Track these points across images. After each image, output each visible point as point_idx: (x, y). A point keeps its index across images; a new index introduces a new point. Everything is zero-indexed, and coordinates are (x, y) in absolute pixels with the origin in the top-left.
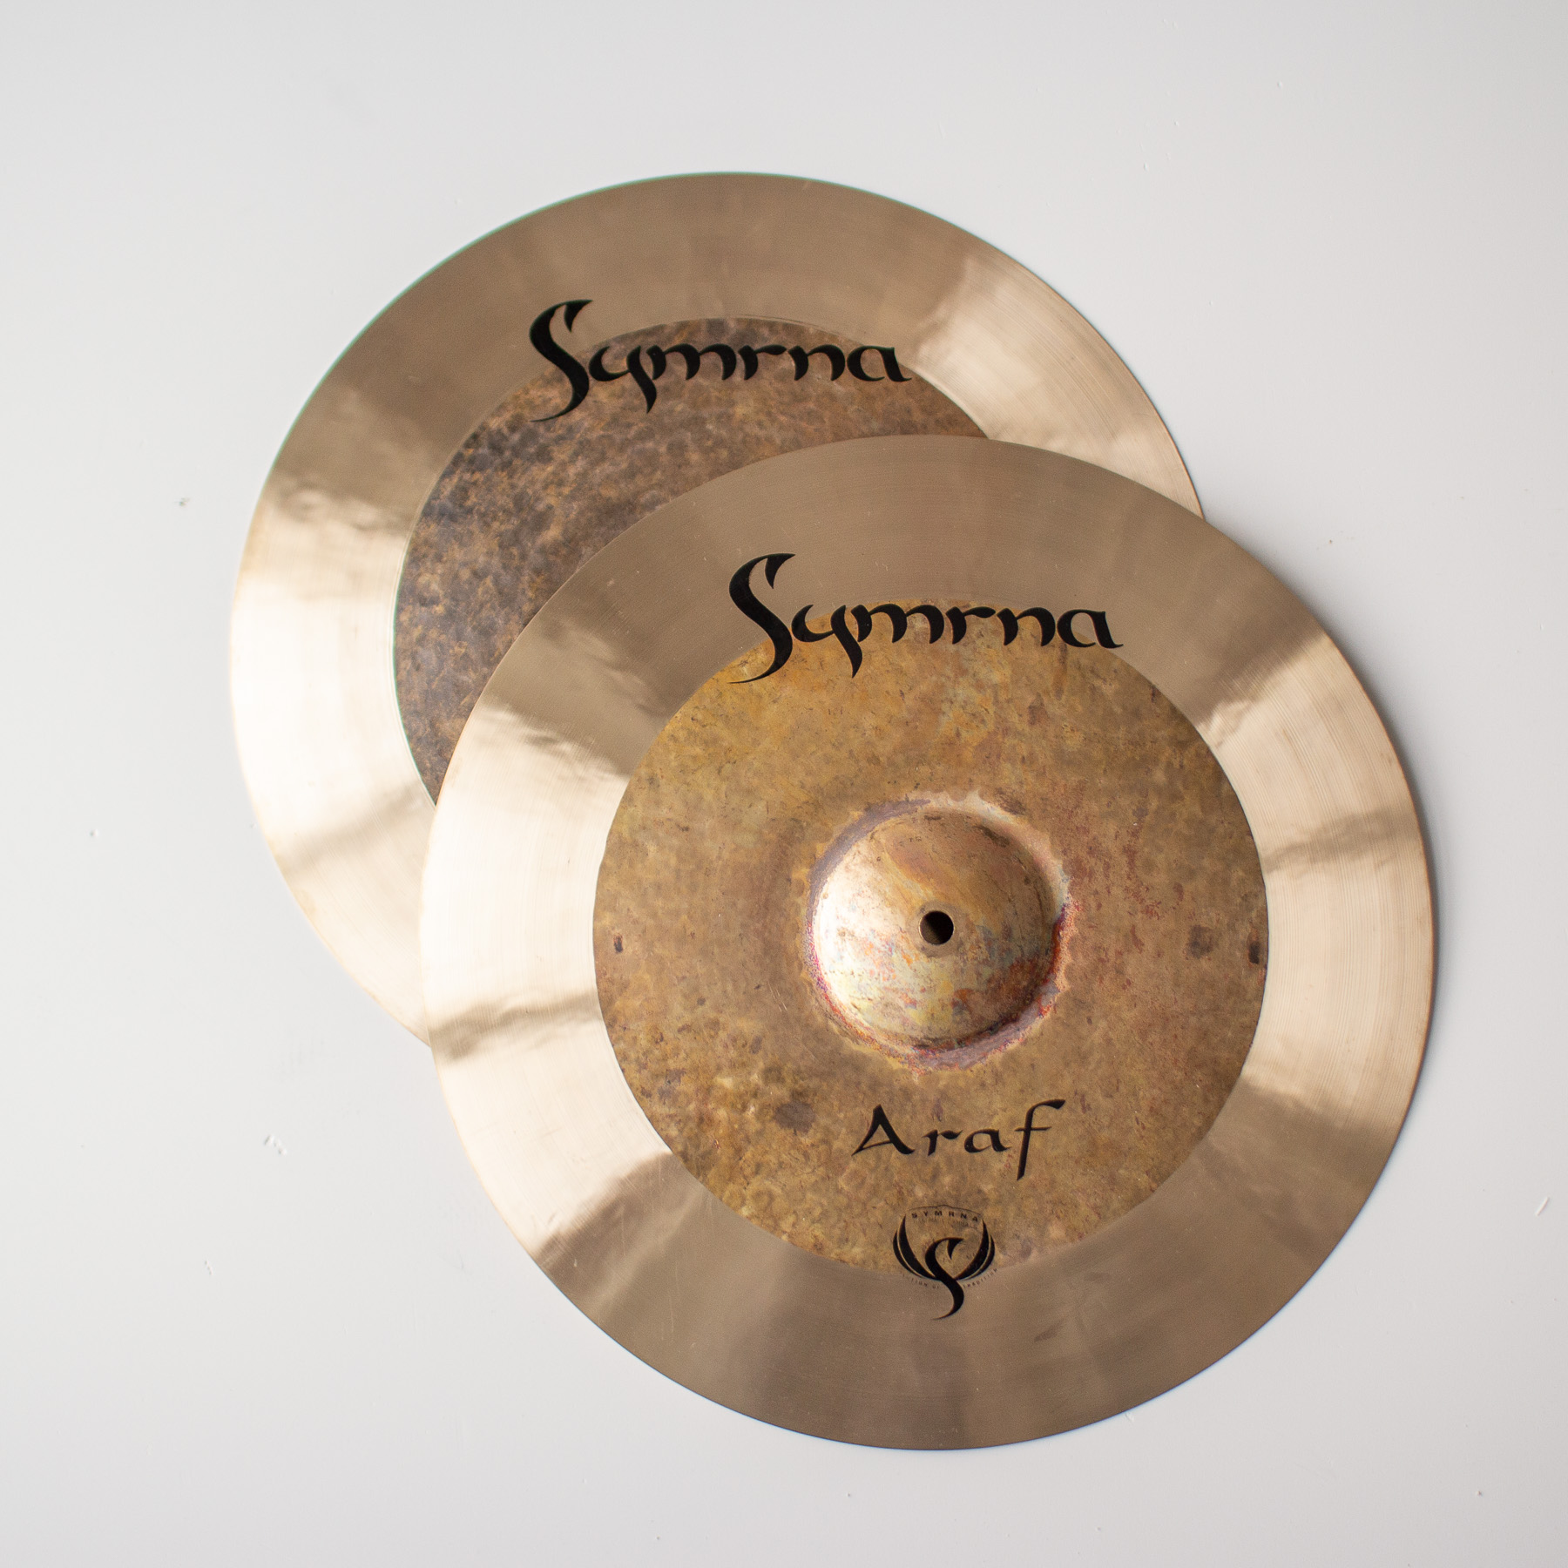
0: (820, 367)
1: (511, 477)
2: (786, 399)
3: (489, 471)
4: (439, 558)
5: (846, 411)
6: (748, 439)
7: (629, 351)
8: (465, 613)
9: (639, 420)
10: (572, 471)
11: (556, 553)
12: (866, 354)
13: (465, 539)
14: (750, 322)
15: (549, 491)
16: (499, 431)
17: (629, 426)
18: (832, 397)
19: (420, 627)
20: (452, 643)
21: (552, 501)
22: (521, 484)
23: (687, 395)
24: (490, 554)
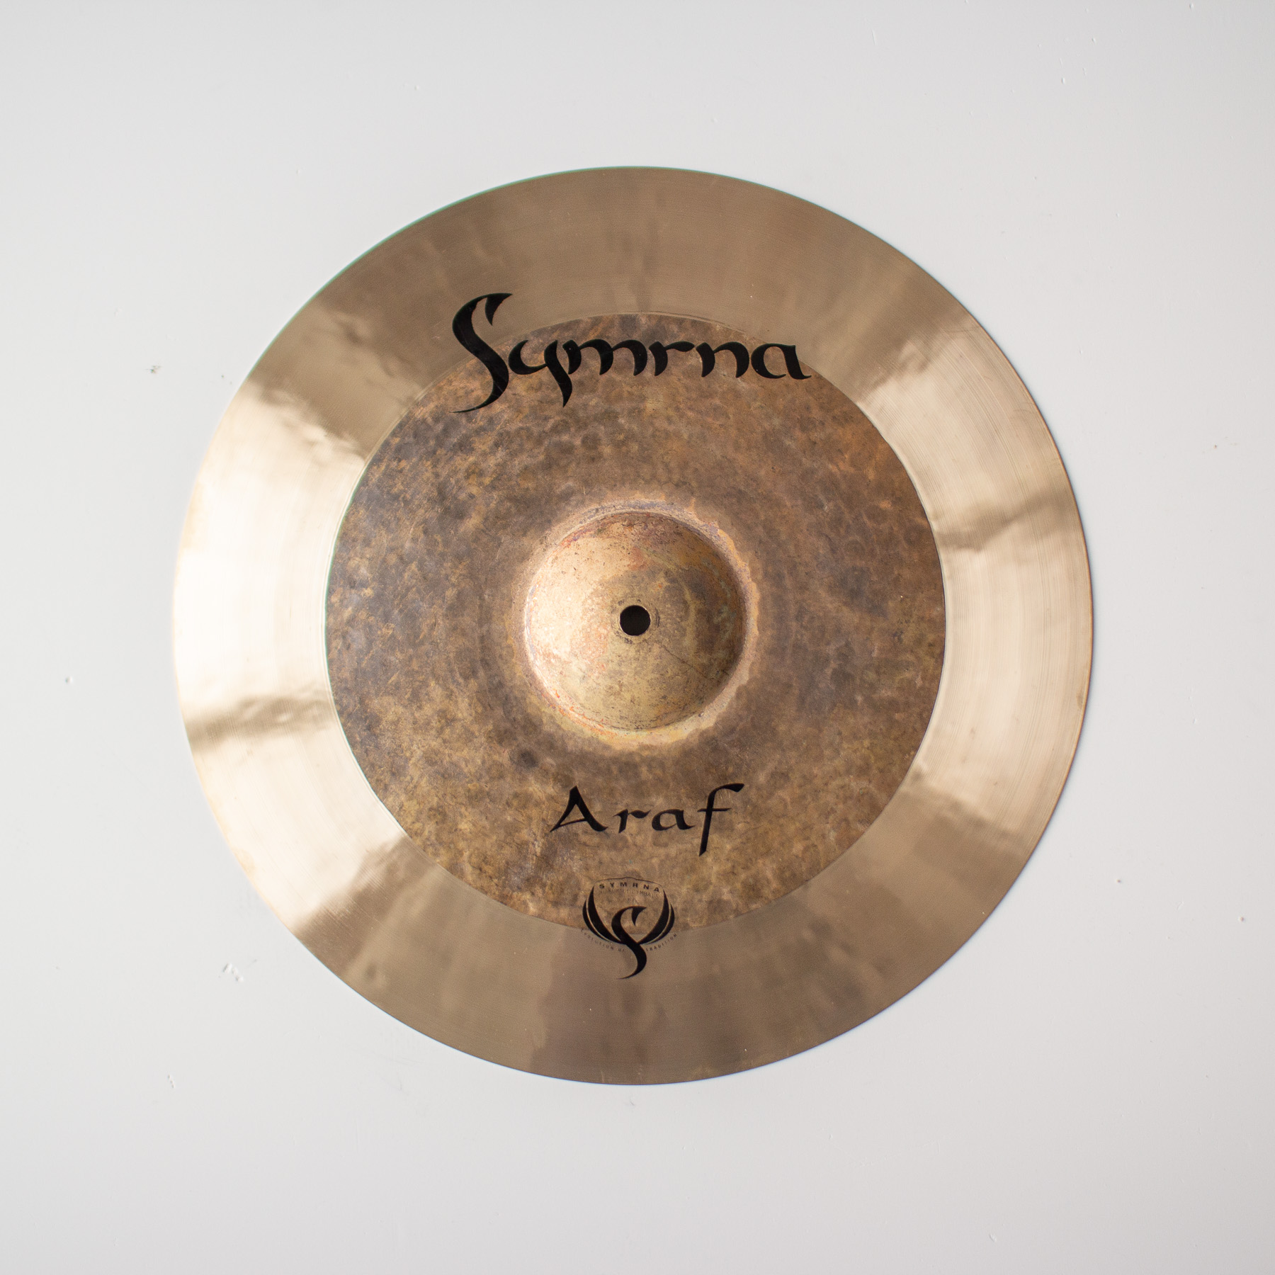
0: (725, 363)
1: (435, 466)
2: (694, 396)
3: (414, 460)
4: (367, 542)
5: (750, 408)
6: (658, 433)
7: (546, 345)
8: (392, 597)
9: (555, 414)
10: (492, 462)
11: (477, 540)
12: (769, 352)
13: (393, 526)
14: (661, 318)
15: (470, 481)
16: (424, 421)
17: (546, 419)
18: (737, 394)
19: (350, 609)
20: (381, 624)
21: (474, 490)
22: (444, 473)
23: (600, 389)
24: (414, 540)
